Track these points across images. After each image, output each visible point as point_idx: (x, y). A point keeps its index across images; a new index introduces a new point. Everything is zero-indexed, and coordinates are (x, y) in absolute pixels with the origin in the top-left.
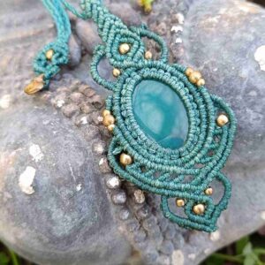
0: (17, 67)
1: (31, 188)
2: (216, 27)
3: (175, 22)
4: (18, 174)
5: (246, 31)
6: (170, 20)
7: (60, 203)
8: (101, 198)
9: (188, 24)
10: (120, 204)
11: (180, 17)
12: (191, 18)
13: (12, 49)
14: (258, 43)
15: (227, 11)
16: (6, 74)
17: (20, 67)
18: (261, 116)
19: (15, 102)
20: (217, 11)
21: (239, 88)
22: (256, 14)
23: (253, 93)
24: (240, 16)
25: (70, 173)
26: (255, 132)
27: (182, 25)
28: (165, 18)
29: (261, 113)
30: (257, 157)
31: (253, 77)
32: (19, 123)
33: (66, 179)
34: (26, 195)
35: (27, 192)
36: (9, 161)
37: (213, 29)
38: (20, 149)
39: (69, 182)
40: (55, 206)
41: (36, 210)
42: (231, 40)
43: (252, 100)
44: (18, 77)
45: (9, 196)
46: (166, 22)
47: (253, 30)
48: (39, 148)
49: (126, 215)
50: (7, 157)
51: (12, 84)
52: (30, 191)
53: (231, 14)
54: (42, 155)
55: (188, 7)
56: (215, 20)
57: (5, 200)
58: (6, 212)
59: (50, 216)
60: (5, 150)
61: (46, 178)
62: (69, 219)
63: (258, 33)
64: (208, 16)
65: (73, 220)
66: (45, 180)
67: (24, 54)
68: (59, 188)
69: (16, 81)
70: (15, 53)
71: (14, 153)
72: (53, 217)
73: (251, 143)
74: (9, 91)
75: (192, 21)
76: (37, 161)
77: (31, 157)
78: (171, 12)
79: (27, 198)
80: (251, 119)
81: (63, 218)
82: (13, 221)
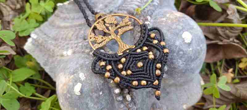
0: (75, 37)
1: (79, 93)
2: (165, 22)
3: (147, 20)
4: (74, 86)
5: (178, 24)
6: (144, 19)
7: (92, 100)
8: (111, 98)
9: (152, 21)
10: (120, 101)
11: (149, 18)
12: (154, 18)
13: (74, 29)
14: (184, 30)
15: (169, 16)
16: (71, 40)
17: (77, 37)
18: (184, 63)
19: (74, 53)
20: (166, 16)
21: (175, 50)
22: (183, 17)
23: (181, 53)
24: (176, 18)
25: (97, 86)
26: (182, 70)
27: (149, 21)
28: (142, 18)
29: (185, 62)
30: (182, 81)
31: (181, 45)
32: (75, 62)
33: (96, 89)
34: (77, 96)
35: (78, 94)
36: (70, 80)
37: (164, 23)
38: (75, 75)
39: (97, 91)
40: (90, 101)
41: (81, 103)
42: (172, 28)
43: (180, 55)
44: (76, 42)
45: (69, 96)
46: (142, 20)
47: (181, 24)
48: (83, 75)
49: (122, 106)
50: (69, 78)
51: (73, 45)
52: (79, 94)
53: (171, 17)
54: (85, 78)
55: (152, 13)
56: (164, 19)
57: (68, 97)
58: (68, 103)
59: (88, 106)
60: (68, 75)
61: (86, 88)
62: (96, 107)
63: (184, 26)
64: (161, 18)
65: (98, 107)
66: (85, 89)
67: (79, 32)
68: (92, 93)
69: (75, 44)
70: (75, 31)
71: (72, 76)
72: (89, 106)
73: (179, 75)
74: (72, 48)
75: (154, 19)
76: (82, 80)
77: (80, 78)
78: (145, 15)
79: (78, 97)
80: (180, 64)
81: (94, 106)
82: (71, 107)
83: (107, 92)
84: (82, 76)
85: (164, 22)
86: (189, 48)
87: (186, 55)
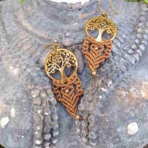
1: (4, 126)
7: (13, 138)
22: (146, 101)
25: (22, 130)
31: (122, 133)
34: (1, 127)
38: (8, 106)
39: (20, 133)
41: (3, 133)
43: (115, 141)
47: (137, 111)
54: (15, 115)
59: (7, 139)
68: (15, 133)
71: (5, 105)
76: (12, 116)
77: (10, 113)
83: (29, 138)
84: (13, 112)
85: (122, 97)
86: (129, 139)
87: (121, 144)
